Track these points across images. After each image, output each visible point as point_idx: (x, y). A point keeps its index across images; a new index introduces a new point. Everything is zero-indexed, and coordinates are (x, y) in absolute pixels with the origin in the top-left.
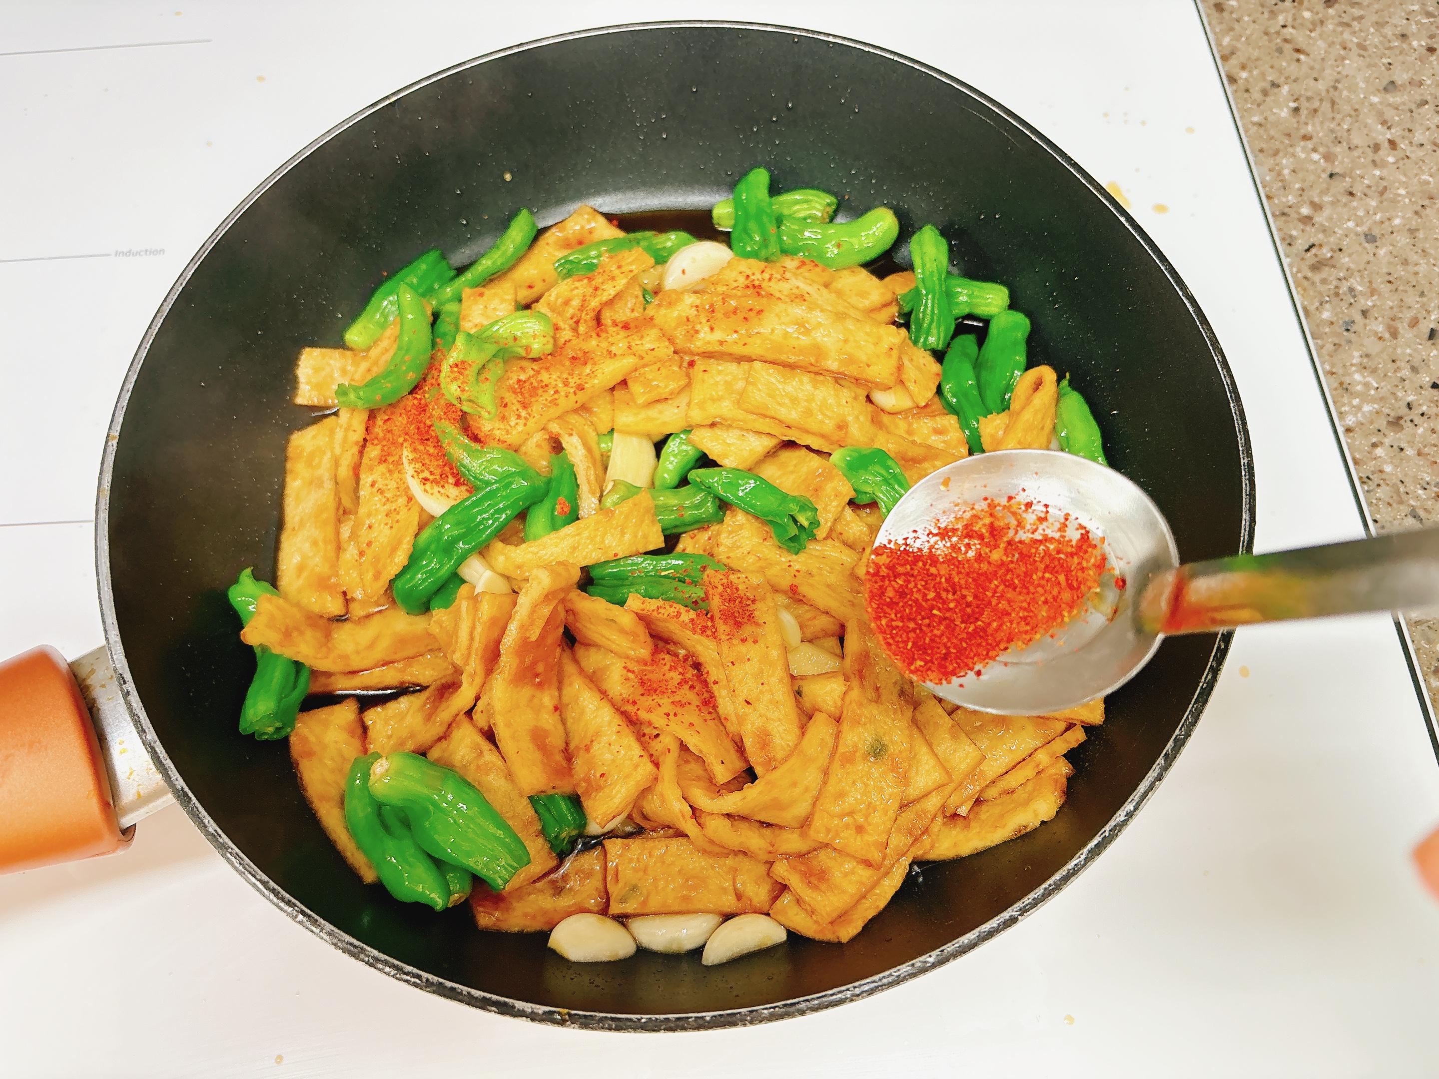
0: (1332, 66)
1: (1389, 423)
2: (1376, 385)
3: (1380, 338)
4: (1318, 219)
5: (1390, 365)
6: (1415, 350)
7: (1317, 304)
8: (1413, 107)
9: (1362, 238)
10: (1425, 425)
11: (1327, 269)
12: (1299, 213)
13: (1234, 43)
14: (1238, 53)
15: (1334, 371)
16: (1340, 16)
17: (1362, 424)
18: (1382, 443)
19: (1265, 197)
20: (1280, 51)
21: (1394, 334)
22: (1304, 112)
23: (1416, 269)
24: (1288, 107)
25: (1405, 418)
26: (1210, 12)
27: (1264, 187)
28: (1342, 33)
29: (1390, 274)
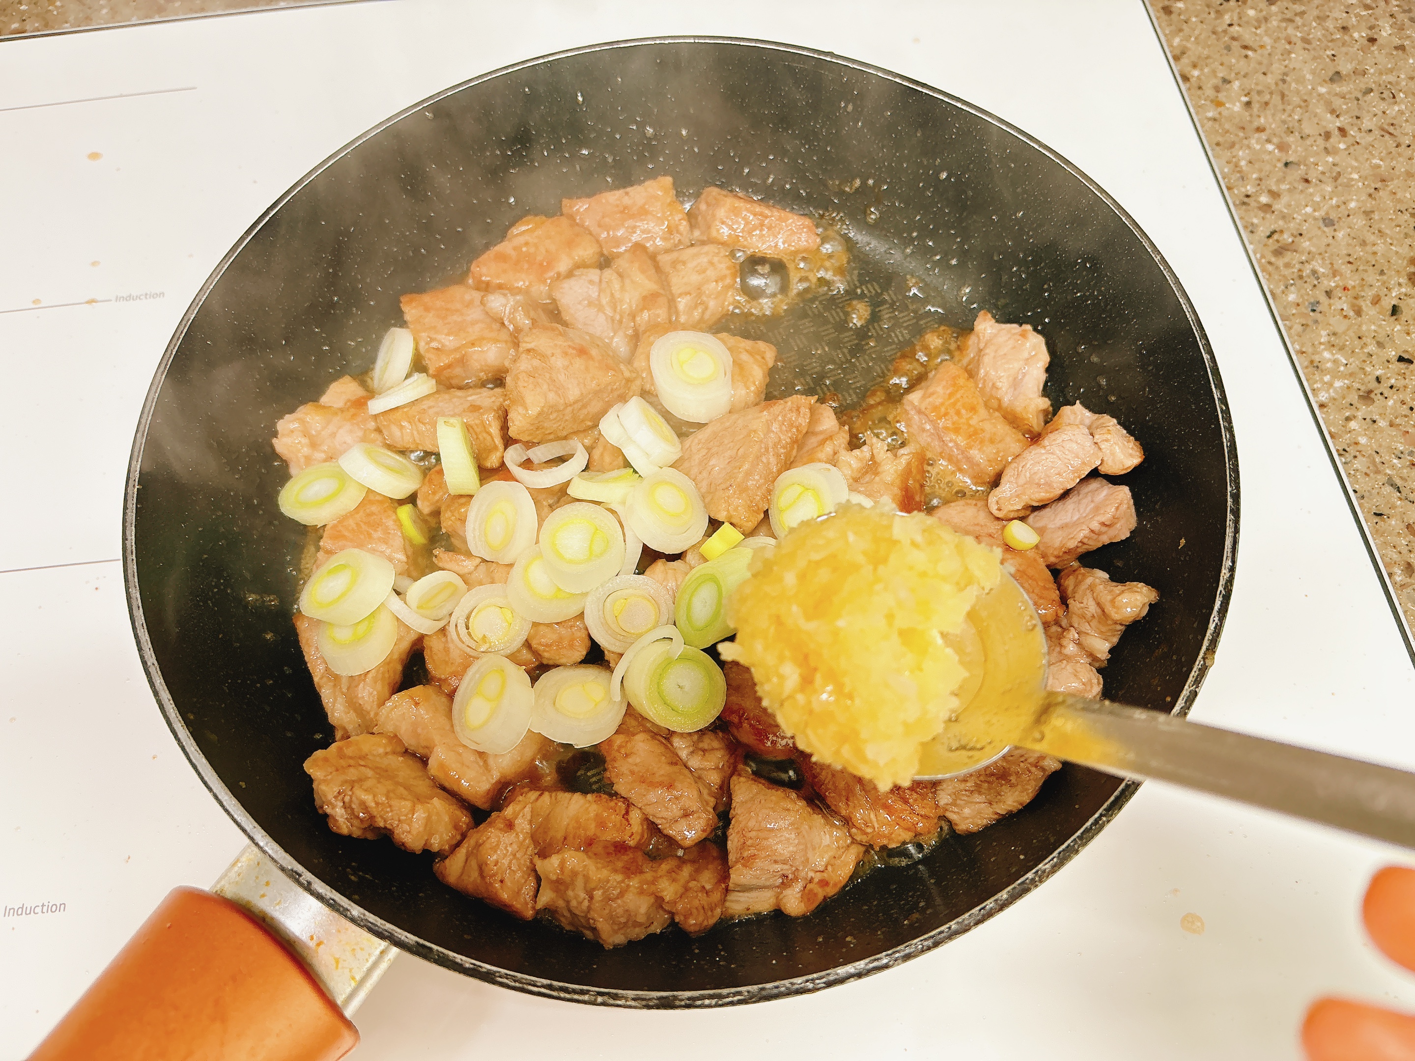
0: (1279, 59)
1: (1360, 396)
2: (1345, 362)
3: (1345, 317)
4: (1277, 206)
5: (1357, 341)
6: (1380, 326)
7: (1283, 287)
8: (1360, 96)
9: (1321, 224)
10: (1395, 397)
11: (1289, 253)
12: (1259, 202)
13: (1184, 43)
14: (1189, 53)
15: (1304, 350)
16: (1283, 13)
17: (1335, 399)
18: (1355, 417)
19: (1225, 188)
20: (1228, 48)
21: (1359, 312)
22: (1256, 106)
23: (1374, 249)
24: (1240, 101)
25: (1376, 392)
26: (1158, 15)
27: (1224, 178)
28: (1286, 29)
29: (1350, 255)
